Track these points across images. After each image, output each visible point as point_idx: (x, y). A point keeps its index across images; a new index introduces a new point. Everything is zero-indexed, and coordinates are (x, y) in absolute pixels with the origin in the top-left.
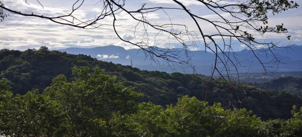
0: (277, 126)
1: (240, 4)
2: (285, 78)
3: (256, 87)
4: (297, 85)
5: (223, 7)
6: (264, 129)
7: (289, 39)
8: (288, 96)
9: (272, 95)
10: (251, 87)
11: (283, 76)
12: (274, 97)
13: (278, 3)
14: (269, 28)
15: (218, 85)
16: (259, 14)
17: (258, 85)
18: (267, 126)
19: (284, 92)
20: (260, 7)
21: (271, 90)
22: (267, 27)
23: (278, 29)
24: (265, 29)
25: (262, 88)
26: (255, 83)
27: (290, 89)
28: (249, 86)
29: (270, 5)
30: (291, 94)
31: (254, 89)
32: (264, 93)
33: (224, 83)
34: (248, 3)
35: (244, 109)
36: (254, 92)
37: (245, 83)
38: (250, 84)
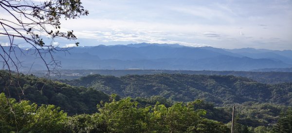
0: (82, 121)
1: (33, 6)
2: (93, 76)
3: (67, 84)
4: (103, 82)
5: (16, 7)
6: (70, 124)
7: (77, 45)
8: (96, 92)
9: (81, 91)
10: (62, 83)
11: (91, 74)
12: (83, 93)
13: (70, 9)
14: (60, 32)
15: (28, 81)
16: (52, 19)
17: (69, 82)
18: (73, 121)
19: (92, 89)
20: (53, 12)
21: (80, 87)
22: (58, 32)
23: (69, 35)
24: (56, 33)
25: (72, 84)
26: (66, 80)
27: (97, 86)
28: (59, 83)
29: (62, 10)
30: (99, 90)
31: (64, 85)
32: (73, 89)
33: (34, 80)
34: (41, 6)
35: (52, 106)
36: (63, 89)
37: (56, 80)
38: (61, 81)
